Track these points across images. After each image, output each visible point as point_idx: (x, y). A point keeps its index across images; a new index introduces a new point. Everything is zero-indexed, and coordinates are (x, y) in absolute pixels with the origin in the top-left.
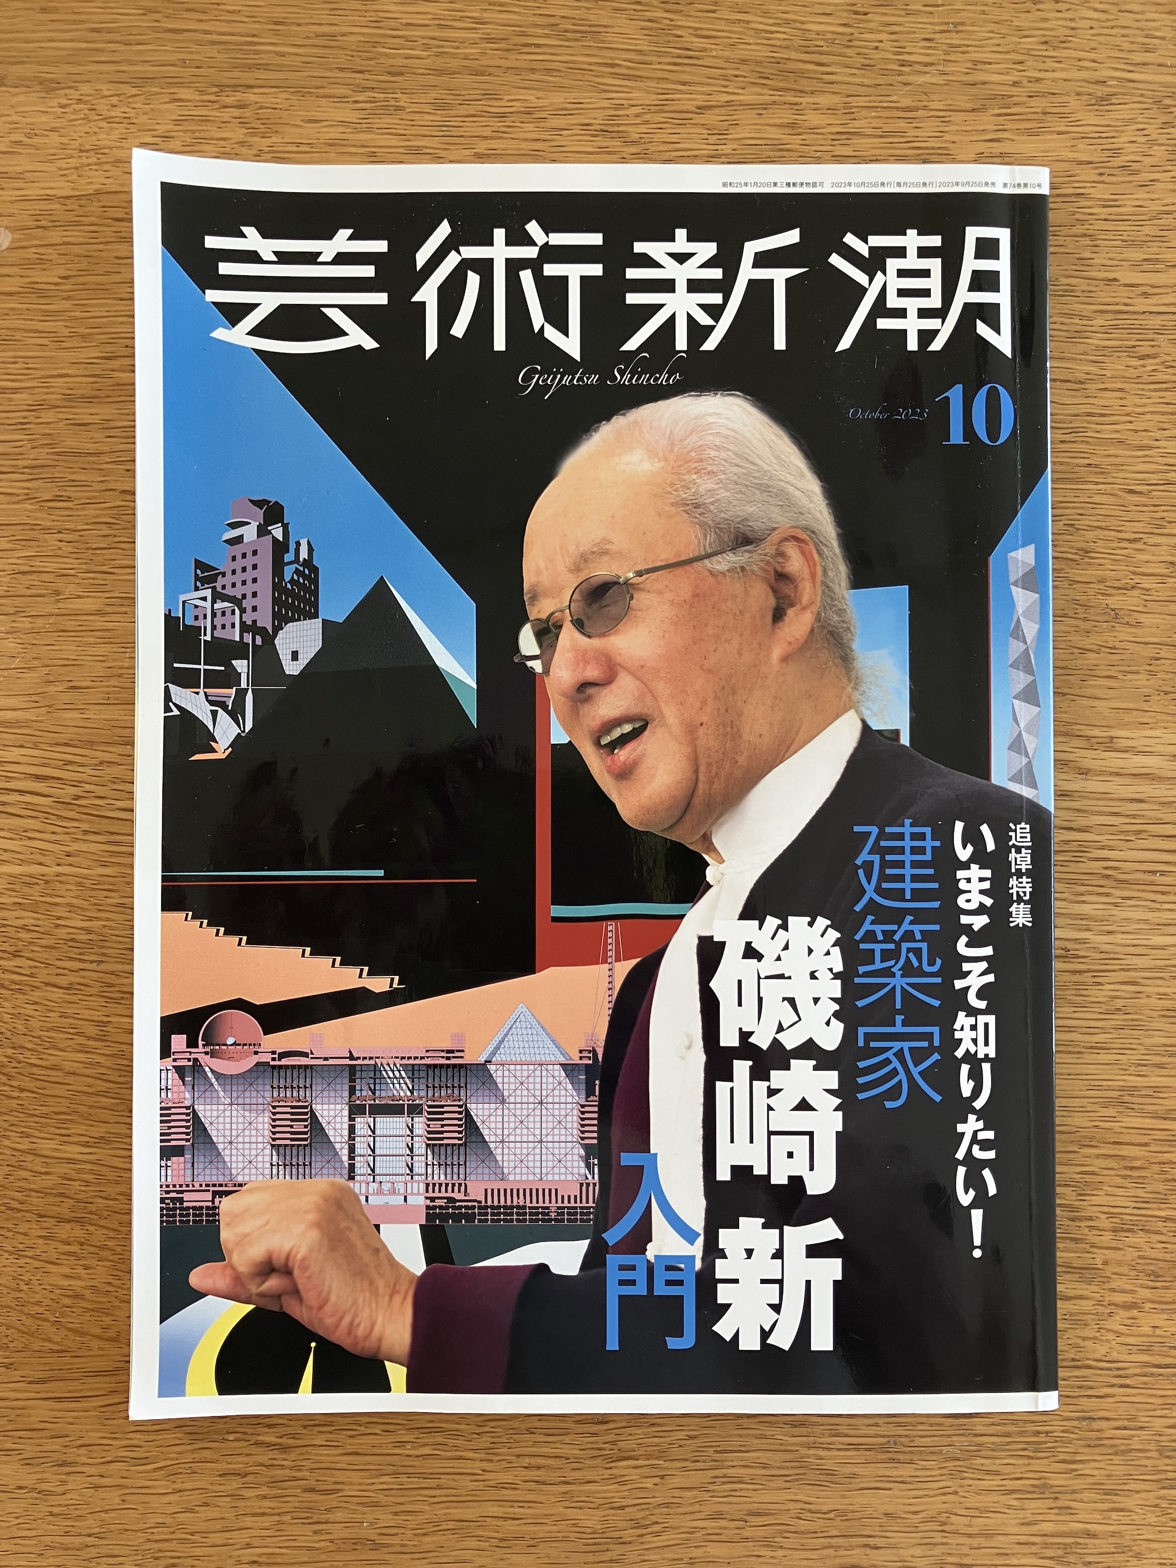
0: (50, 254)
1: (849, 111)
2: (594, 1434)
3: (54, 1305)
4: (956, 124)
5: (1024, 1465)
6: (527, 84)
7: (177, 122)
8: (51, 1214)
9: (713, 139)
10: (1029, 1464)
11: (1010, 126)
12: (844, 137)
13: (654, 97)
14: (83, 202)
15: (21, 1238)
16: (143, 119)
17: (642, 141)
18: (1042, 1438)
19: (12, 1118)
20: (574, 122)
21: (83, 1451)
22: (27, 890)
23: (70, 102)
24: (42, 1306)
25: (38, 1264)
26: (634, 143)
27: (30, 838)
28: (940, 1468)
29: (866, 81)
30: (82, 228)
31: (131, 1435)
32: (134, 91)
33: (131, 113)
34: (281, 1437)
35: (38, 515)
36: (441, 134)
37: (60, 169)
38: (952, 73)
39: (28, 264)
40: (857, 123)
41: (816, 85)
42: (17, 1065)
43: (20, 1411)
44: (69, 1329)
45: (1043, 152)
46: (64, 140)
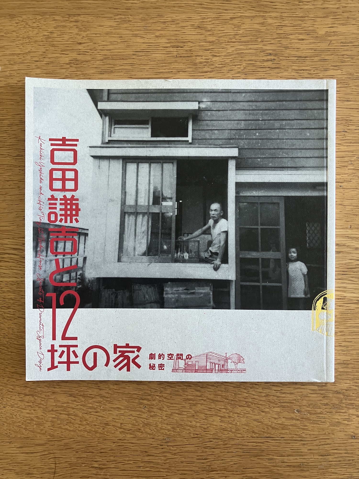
0: (14, 73)
1: (282, 18)
2: (203, 463)
3: (24, 423)
4: (319, 22)
5: (345, 470)
6: (173, 11)
7: (55, 28)
8: (22, 393)
9: (236, 29)
10: (346, 470)
11: (337, 22)
12: (280, 27)
13: (216, 15)
14: (24, 56)
15: (13, 401)
16: (44, 27)
17: (212, 30)
18: (351, 462)
19: (8, 362)
20: (189, 24)
21: (35, 470)
22: (12, 286)
23: (19, 22)
24: (20, 423)
25: (19, 409)
26: (209, 31)
27: (12, 269)
28: (318, 472)
29: (287, 8)
30: (24, 64)
31: (51, 465)
32: (41, 17)
33: (40, 25)
34: (100, 465)
35: (12, 161)
36: (144, 29)
37: (16, 44)
38: (317, 5)
39: (6, 77)
40: (285, 22)
41: (270, 10)
42: (10, 344)
43: (14, 457)
44: (29, 431)
45: (348, 31)
46: (18, 35)
